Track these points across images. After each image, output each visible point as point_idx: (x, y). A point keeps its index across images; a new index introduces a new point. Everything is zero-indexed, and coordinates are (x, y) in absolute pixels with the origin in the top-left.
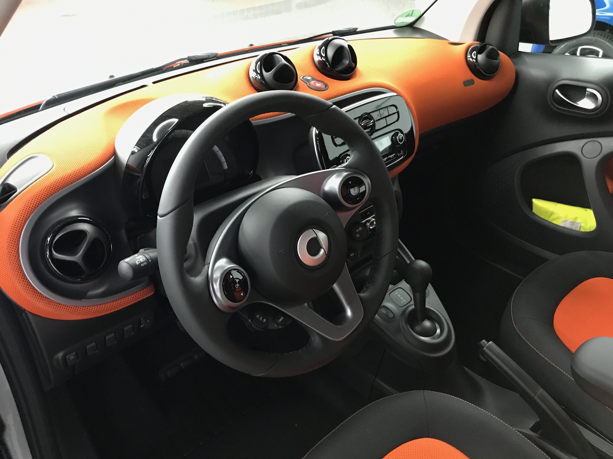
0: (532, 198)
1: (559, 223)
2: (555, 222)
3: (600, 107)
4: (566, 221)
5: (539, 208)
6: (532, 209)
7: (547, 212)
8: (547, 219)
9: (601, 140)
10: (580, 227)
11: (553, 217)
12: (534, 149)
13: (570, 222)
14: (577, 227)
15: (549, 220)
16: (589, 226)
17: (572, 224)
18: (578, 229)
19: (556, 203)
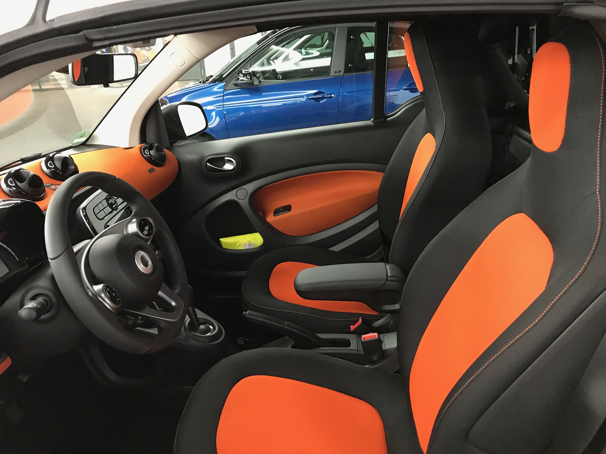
0: (219, 239)
1: (242, 248)
2: (239, 249)
3: (237, 166)
4: (245, 245)
5: (227, 243)
6: (222, 246)
7: (232, 244)
8: (233, 249)
9: (244, 187)
10: (254, 245)
11: (237, 246)
12: (208, 205)
13: (248, 244)
14: (253, 246)
15: (235, 248)
16: (259, 243)
17: (250, 246)
18: (254, 247)
19: (234, 236)
